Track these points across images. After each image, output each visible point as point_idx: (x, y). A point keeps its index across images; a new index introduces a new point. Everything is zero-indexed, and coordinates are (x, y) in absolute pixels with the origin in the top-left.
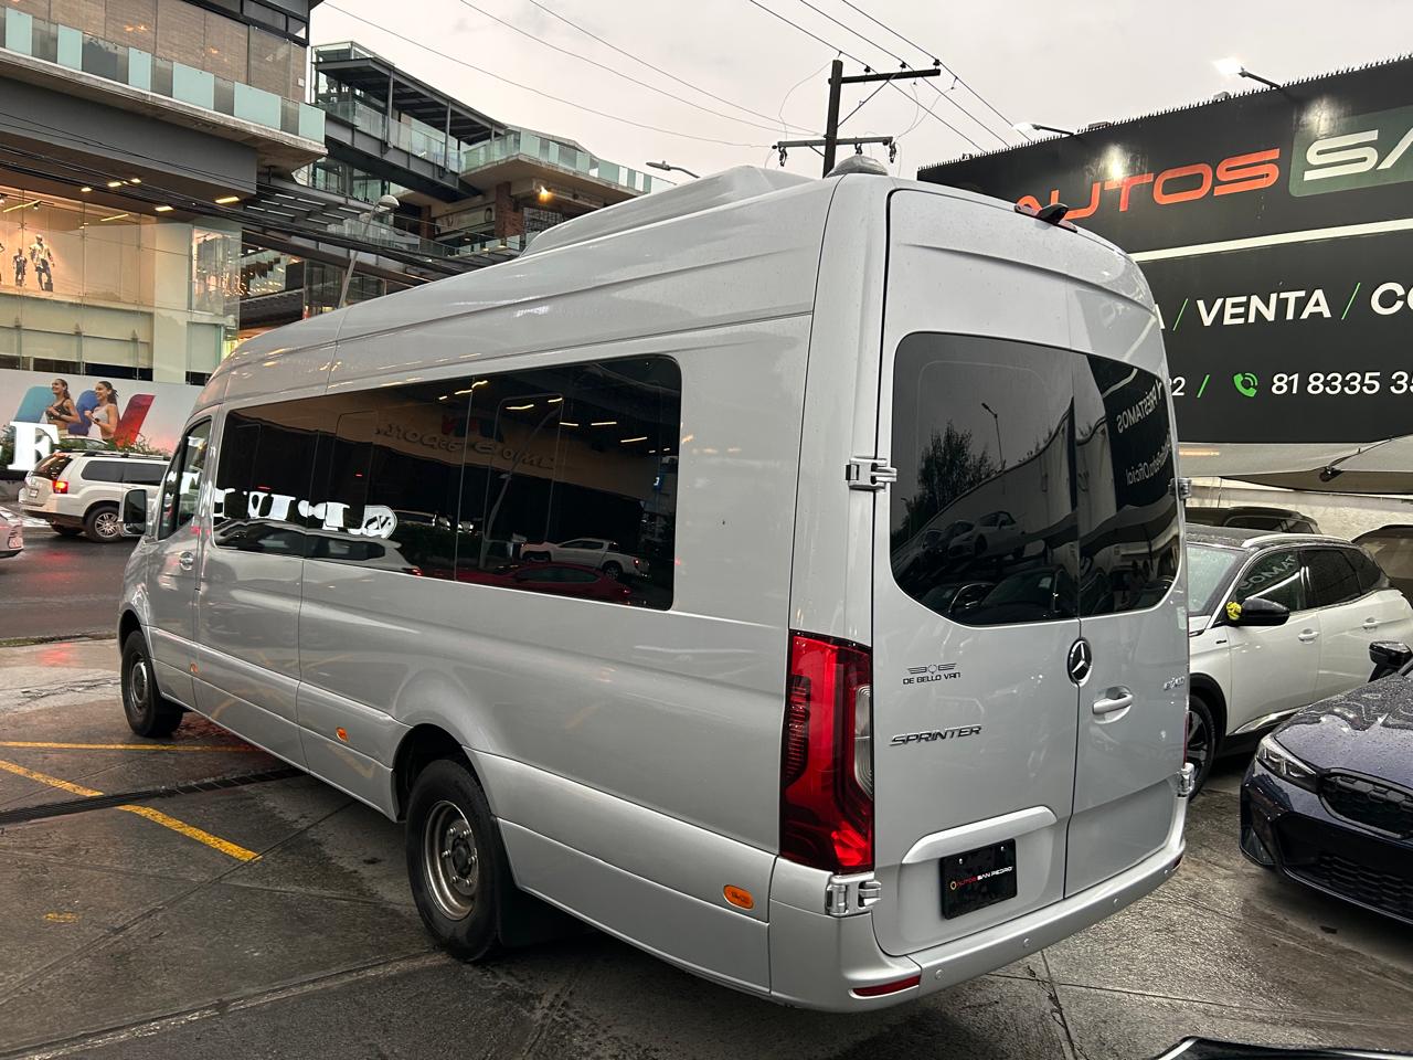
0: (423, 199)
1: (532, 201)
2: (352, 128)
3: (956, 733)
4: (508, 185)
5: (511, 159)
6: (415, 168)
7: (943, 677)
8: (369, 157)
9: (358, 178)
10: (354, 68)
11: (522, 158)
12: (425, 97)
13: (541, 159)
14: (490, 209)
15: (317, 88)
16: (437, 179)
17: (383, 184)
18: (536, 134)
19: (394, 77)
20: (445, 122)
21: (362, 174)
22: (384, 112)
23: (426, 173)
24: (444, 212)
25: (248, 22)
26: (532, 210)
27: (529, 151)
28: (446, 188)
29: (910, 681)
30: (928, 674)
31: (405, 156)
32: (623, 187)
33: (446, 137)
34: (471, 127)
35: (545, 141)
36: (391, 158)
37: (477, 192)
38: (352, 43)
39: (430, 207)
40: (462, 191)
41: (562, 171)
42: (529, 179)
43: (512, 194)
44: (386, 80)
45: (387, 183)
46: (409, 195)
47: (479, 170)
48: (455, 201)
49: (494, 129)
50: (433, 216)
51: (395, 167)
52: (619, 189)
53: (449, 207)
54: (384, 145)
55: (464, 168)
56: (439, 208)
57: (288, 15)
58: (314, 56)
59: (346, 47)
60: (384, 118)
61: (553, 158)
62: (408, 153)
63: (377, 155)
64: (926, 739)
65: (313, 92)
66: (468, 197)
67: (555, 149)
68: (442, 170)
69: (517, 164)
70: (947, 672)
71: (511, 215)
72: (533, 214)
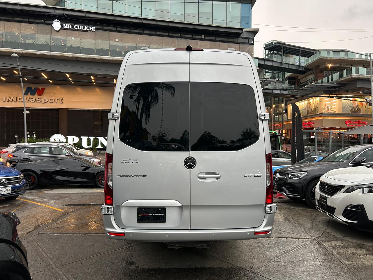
0: (295, 75)
1: (326, 69)
2: (273, 61)
3: (138, 176)
4: (319, 66)
5: (318, 59)
6: (291, 67)
7: (133, 163)
8: (278, 67)
9: (276, 73)
10: (274, 46)
11: (321, 58)
12: (293, 48)
13: (328, 57)
14: (314, 74)
15: (265, 54)
16: (297, 69)
17: (283, 73)
18: (326, 50)
19: (284, 46)
20: (299, 54)
21: (277, 72)
22: (281, 55)
23: (294, 68)
24: (301, 77)
25: (239, 43)
26: (326, 72)
27: (324, 55)
28: (300, 70)
29: (123, 163)
30: (128, 162)
31: (288, 65)
32: (357, 59)
33: (300, 57)
34: (307, 53)
35: (329, 51)
36: (284, 66)
37: (310, 70)
38: (273, 40)
39: (298, 77)
40: (306, 70)
41: (335, 59)
42: (325, 63)
43: (320, 68)
44: (281, 47)
45: (284, 73)
46: (291, 74)
47: (309, 64)
48: (304, 73)
49: (315, 52)
50: (299, 79)
51: (286, 68)
52: (356, 60)
53: (302, 76)
54: (281, 63)
55: (305, 64)
56: (300, 76)
57: (249, 39)
58: (264, 46)
59: (272, 42)
60: (281, 57)
61: (332, 55)
62: (288, 64)
63: (280, 66)
64: (128, 177)
65: (264, 55)
66: (307, 72)
67: (332, 53)
68: (299, 66)
69: (320, 60)
70: (135, 162)
71: (320, 74)
72: (326, 73)
